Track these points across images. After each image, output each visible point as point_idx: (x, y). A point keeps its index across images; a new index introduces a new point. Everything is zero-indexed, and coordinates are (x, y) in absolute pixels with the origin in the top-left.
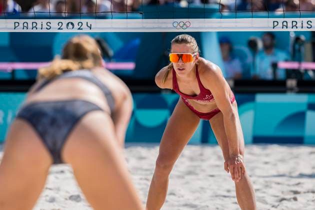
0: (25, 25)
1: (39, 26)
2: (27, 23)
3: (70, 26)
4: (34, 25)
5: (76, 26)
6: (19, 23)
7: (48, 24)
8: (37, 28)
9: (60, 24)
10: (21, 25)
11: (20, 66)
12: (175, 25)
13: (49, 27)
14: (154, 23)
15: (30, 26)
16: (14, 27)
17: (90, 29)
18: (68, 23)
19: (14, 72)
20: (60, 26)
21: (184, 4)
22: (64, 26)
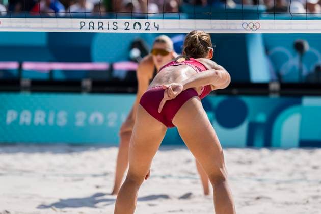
0: (91, 24)
1: (105, 26)
2: (93, 23)
3: (137, 26)
4: (101, 25)
5: (143, 27)
6: (84, 23)
7: (115, 24)
8: (103, 29)
9: (127, 24)
10: (87, 25)
11: (58, 66)
12: (245, 26)
13: (115, 28)
14: (223, 24)
15: (96, 26)
16: (80, 27)
17: (158, 29)
18: (135, 24)
19: (51, 72)
20: (126, 26)
21: (231, 5)
22: (131, 26)
